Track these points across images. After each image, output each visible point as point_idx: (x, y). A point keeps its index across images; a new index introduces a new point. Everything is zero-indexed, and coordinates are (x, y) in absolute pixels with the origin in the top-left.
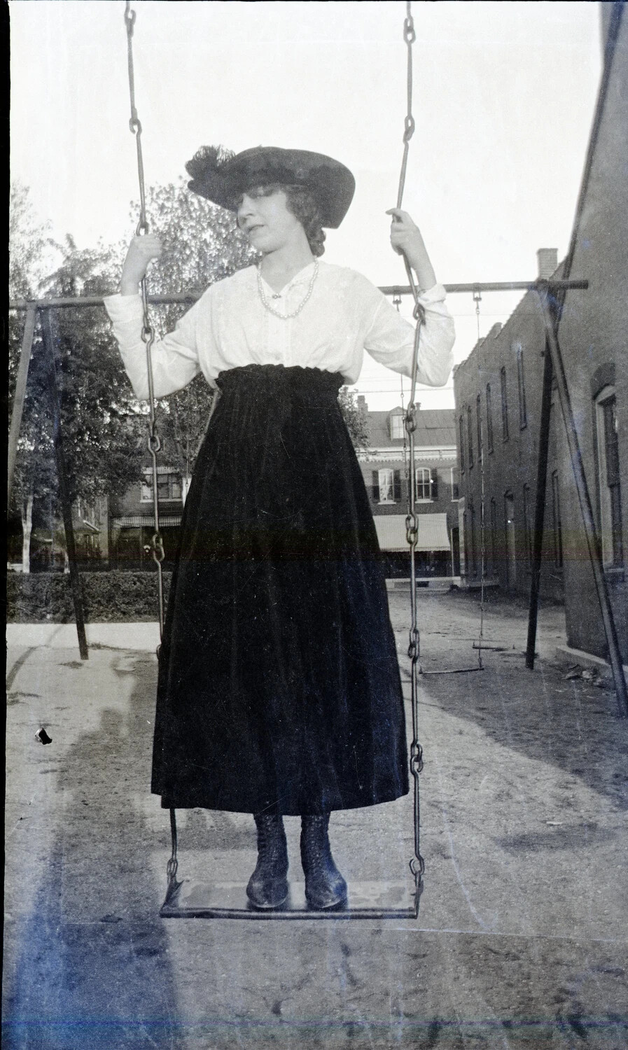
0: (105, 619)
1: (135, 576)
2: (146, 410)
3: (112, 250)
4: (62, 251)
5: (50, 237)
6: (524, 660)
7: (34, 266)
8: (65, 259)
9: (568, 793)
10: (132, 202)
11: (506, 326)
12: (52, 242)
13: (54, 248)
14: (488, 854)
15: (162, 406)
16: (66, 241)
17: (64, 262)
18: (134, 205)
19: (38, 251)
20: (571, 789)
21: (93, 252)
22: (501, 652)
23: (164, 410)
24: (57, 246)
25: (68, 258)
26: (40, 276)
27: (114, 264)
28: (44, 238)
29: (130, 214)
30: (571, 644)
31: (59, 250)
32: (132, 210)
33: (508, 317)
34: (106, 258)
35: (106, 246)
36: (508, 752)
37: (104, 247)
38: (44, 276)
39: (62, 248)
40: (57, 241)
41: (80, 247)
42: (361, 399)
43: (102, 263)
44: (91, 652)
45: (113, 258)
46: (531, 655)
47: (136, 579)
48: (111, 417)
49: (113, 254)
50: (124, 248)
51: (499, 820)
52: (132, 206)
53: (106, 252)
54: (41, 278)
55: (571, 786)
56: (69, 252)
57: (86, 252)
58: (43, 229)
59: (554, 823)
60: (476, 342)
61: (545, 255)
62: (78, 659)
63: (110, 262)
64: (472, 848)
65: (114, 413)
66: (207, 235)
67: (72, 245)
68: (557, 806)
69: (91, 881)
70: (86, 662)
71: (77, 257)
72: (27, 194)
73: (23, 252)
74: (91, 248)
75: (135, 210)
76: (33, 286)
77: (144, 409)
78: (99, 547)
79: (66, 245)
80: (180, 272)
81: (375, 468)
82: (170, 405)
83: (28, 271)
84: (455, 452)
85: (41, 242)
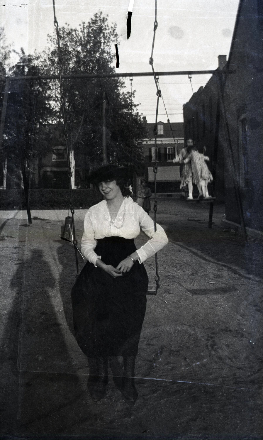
0: (38, 208)
1: (50, 191)
2: (54, 122)
3: (40, 55)
4: (19, 55)
5: (13, 49)
6: (208, 225)
7: (7, 62)
8: (20, 58)
9: (220, 273)
10: (48, 35)
11: (205, 88)
12: (14, 51)
13: (15, 54)
14: (186, 293)
15: (61, 120)
16: (21, 50)
17: (20, 60)
18: (49, 36)
19: (8, 55)
20: (221, 271)
21: (32, 56)
22: (199, 222)
23: (62, 122)
24: (17, 53)
25: (21, 58)
26: (9, 66)
27: (41, 61)
28: (11, 50)
29: (47, 39)
30: (227, 219)
31: (18, 55)
32: (48, 38)
33: (206, 84)
34: (37, 58)
35: (38, 54)
36: (198, 259)
37: (37, 54)
38: (11, 66)
39: (19, 54)
40: (17, 51)
41: (27, 54)
42: (144, 118)
43: (36, 60)
44: (33, 221)
45: (40, 58)
46: (210, 223)
47: (50, 192)
48: (39, 125)
49: (40, 57)
50: (44, 54)
51: (191, 282)
52: (48, 37)
53: (37, 56)
54: (10, 67)
55: (221, 270)
56: (22, 55)
57: (29, 56)
58: (10, 45)
59: (212, 283)
60: (192, 94)
61: (221, 58)
62: (28, 223)
63: (39, 60)
64: (180, 291)
65: (41, 124)
66: (79, 49)
67: (23, 53)
68: (214, 277)
69: (36, 300)
70: (31, 225)
71: (25, 58)
72: (3, 31)
73: (2, 56)
74: (31, 54)
75: (49, 38)
76: (7, 70)
77: (53, 122)
78: (35, 180)
79: (20, 52)
80: (69, 64)
81: (150, 147)
82: (64, 121)
83: (4, 64)
84: (183, 140)
85: (10, 51)
